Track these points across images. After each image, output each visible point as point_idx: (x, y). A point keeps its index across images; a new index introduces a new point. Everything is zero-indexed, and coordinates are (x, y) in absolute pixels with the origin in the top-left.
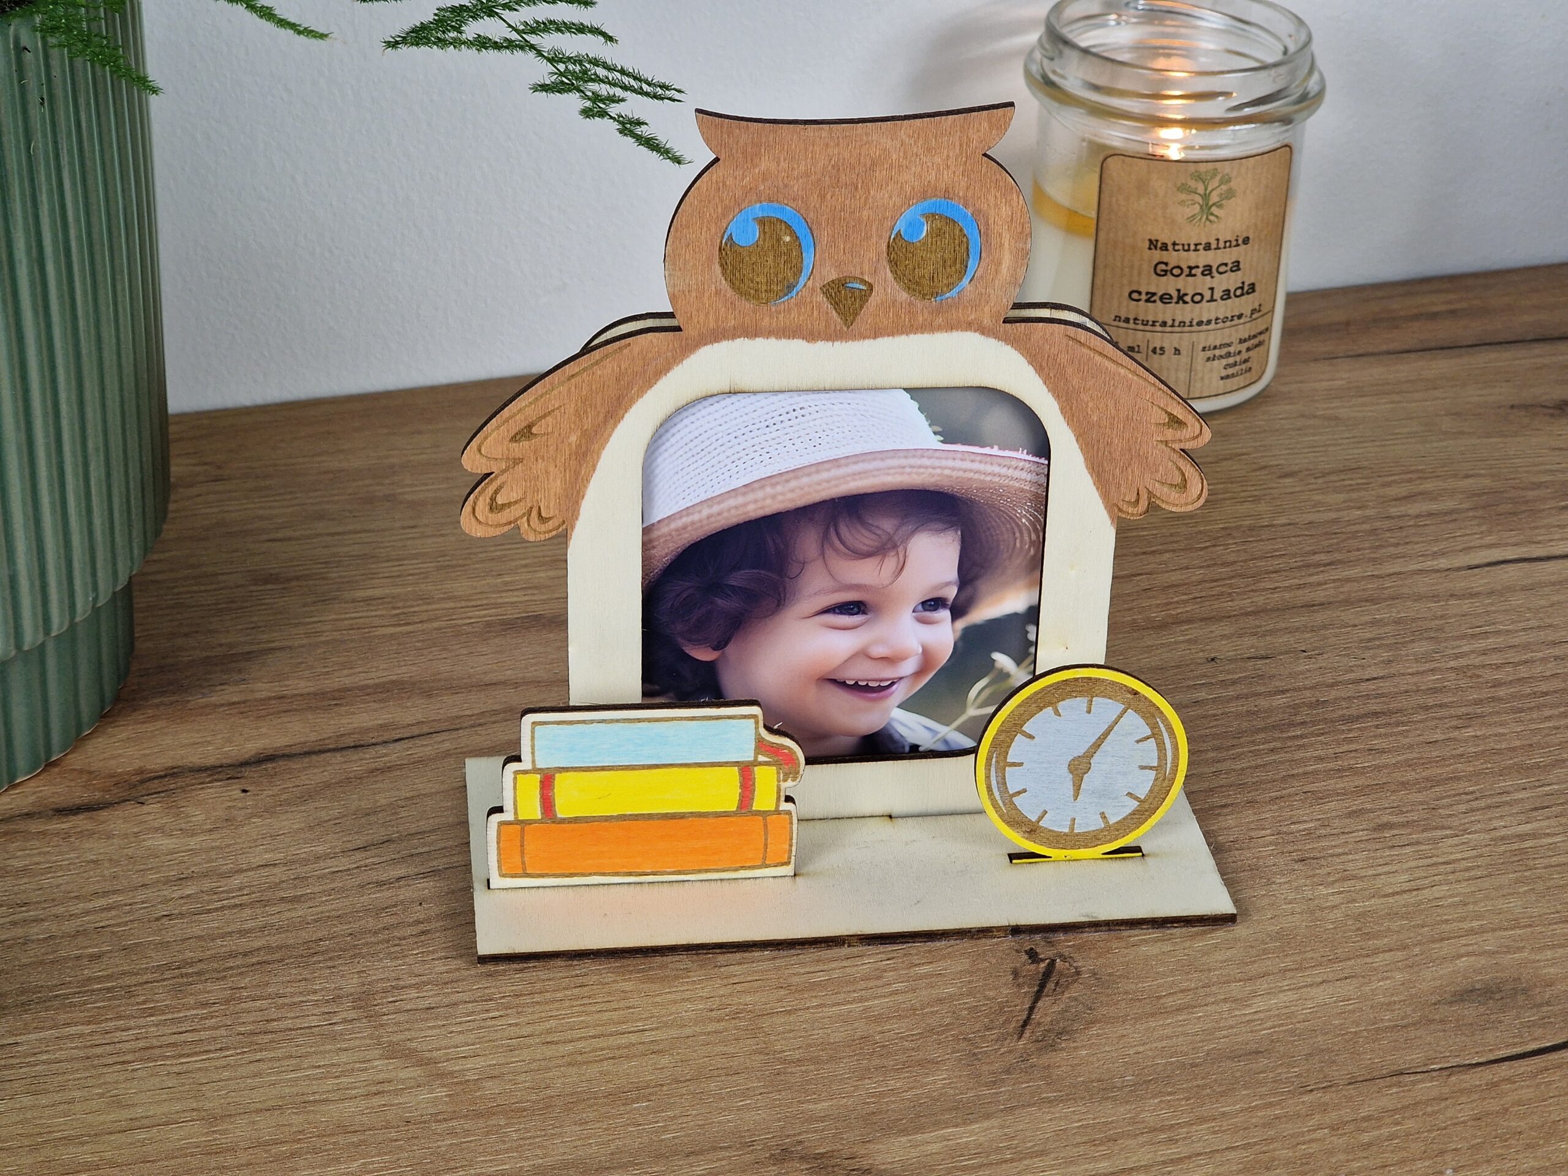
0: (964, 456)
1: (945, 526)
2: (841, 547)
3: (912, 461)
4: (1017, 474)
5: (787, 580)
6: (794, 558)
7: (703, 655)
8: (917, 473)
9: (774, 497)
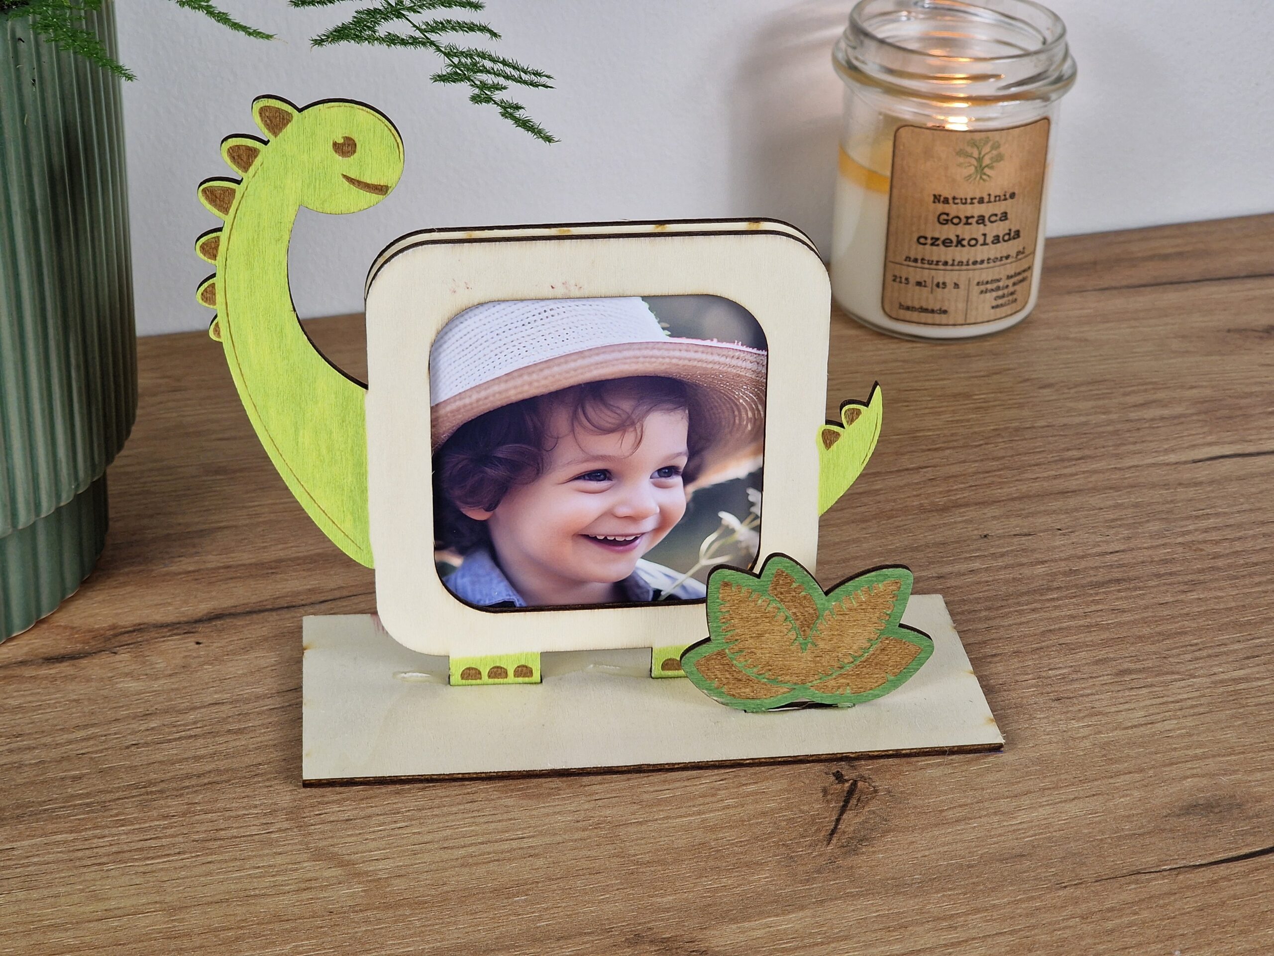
5: (544, 453)
9: (530, 384)
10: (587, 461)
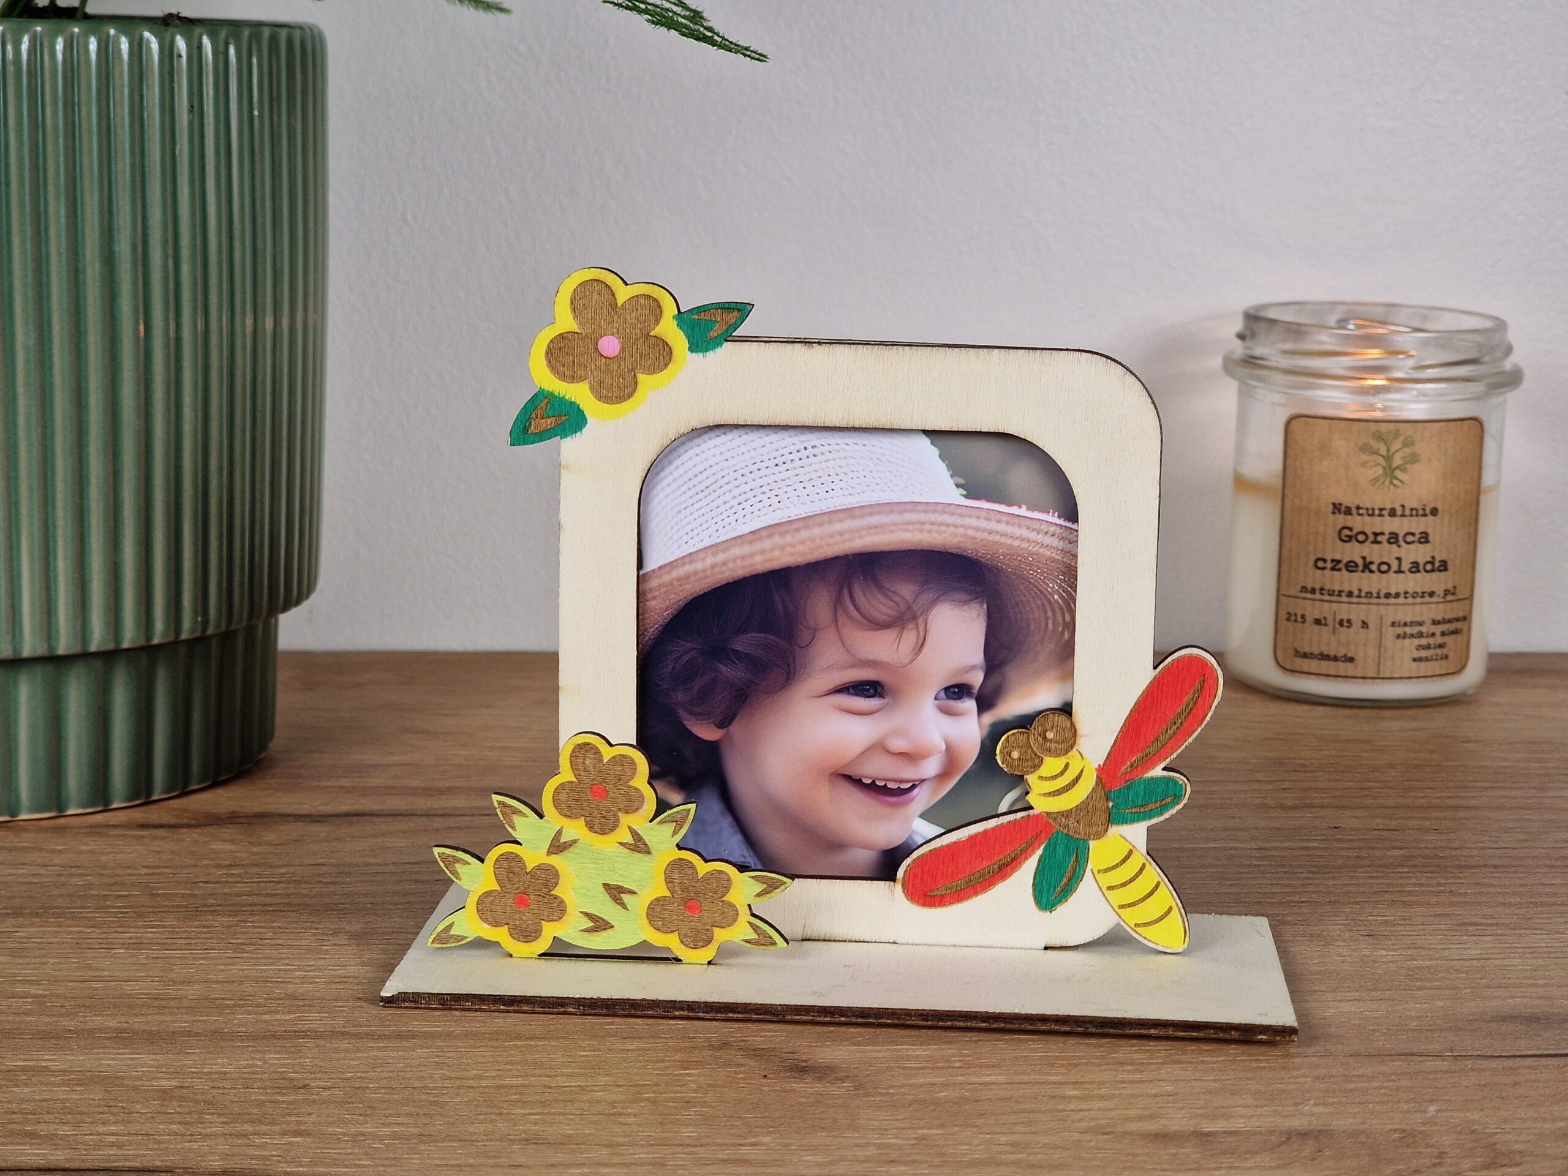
0: (989, 515)
1: (970, 597)
2: (855, 613)
3: (933, 517)
4: (1048, 540)
5: (797, 649)
6: (805, 624)
7: (707, 732)
8: (938, 532)
9: (782, 548)
10: (852, 666)
